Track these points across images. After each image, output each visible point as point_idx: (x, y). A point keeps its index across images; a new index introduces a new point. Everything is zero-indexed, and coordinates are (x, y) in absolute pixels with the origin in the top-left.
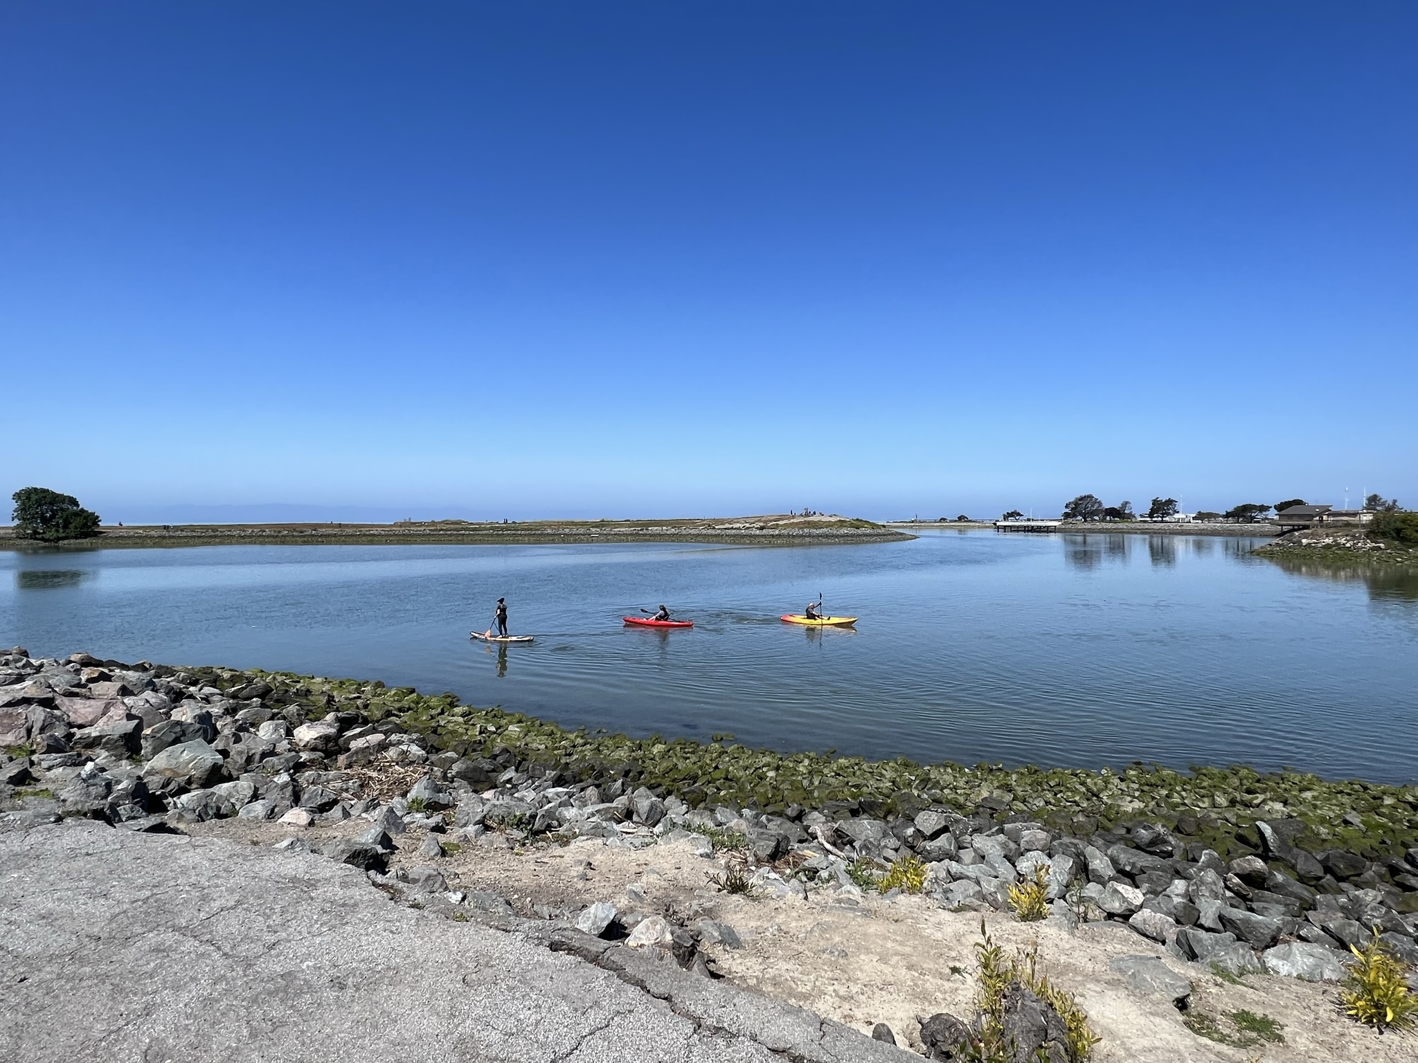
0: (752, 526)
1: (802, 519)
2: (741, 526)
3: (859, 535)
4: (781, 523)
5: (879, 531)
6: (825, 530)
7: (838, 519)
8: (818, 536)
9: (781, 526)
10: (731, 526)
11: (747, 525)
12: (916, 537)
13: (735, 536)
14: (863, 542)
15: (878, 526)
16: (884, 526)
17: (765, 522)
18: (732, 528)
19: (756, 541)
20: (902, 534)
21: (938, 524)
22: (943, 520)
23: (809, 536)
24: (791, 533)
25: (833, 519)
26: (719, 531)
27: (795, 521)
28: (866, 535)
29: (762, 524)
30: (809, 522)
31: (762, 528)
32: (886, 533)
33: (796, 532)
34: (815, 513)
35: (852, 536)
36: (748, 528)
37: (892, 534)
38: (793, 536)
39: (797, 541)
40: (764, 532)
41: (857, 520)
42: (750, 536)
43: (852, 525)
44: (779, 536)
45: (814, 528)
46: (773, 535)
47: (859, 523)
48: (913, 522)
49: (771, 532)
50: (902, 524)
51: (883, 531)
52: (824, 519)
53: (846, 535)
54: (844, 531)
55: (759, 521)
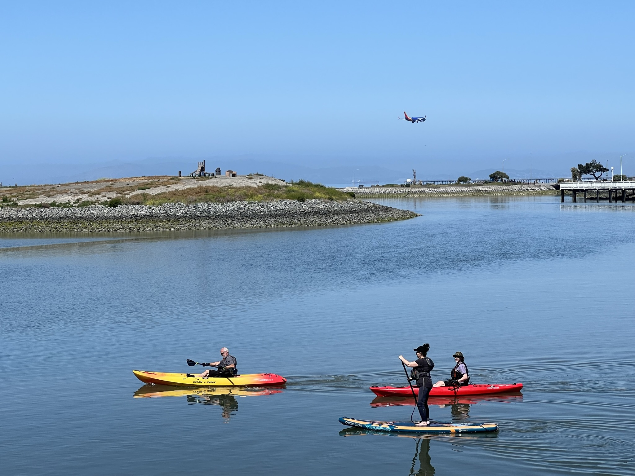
0: (94, 198)
1: (192, 185)
2: (72, 199)
3: (305, 214)
4: (153, 191)
5: (342, 203)
6: (238, 204)
7: (264, 182)
8: (227, 216)
9: (154, 197)
10: (50, 200)
11: (85, 198)
12: (412, 215)
13: (59, 219)
14: (312, 227)
15: (341, 195)
16: (352, 195)
17: (121, 191)
18: (53, 205)
19: (103, 230)
20: (385, 209)
21: (453, 189)
22: (463, 180)
23: (208, 217)
24: (171, 212)
25: (254, 183)
26: (26, 212)
27: (180, 187)
28: (318, 213)
29: (114, 195)
30: (207, 190)
31: (114, 204)
32: (356, 207)
33: (181, 209)
34: (218, 172)
35: (293, 214)
36: (86, 204)
37: (366, 210)
38: (177, 218)
39: (183, 227)
40: (120, 210)
41: (301, 183)
42: (91, 220)
43: (291, 194)
44: (150, 218)
45: (218, 201)
46: (136, 217)
47: (305, 191)
48: (408, 186)
49: (133, 210)
50: (387, 190)
51: (350, 203)
52: (236, 183)
53: (280, 214)
54: (276, 205)
55: (109, 189)
